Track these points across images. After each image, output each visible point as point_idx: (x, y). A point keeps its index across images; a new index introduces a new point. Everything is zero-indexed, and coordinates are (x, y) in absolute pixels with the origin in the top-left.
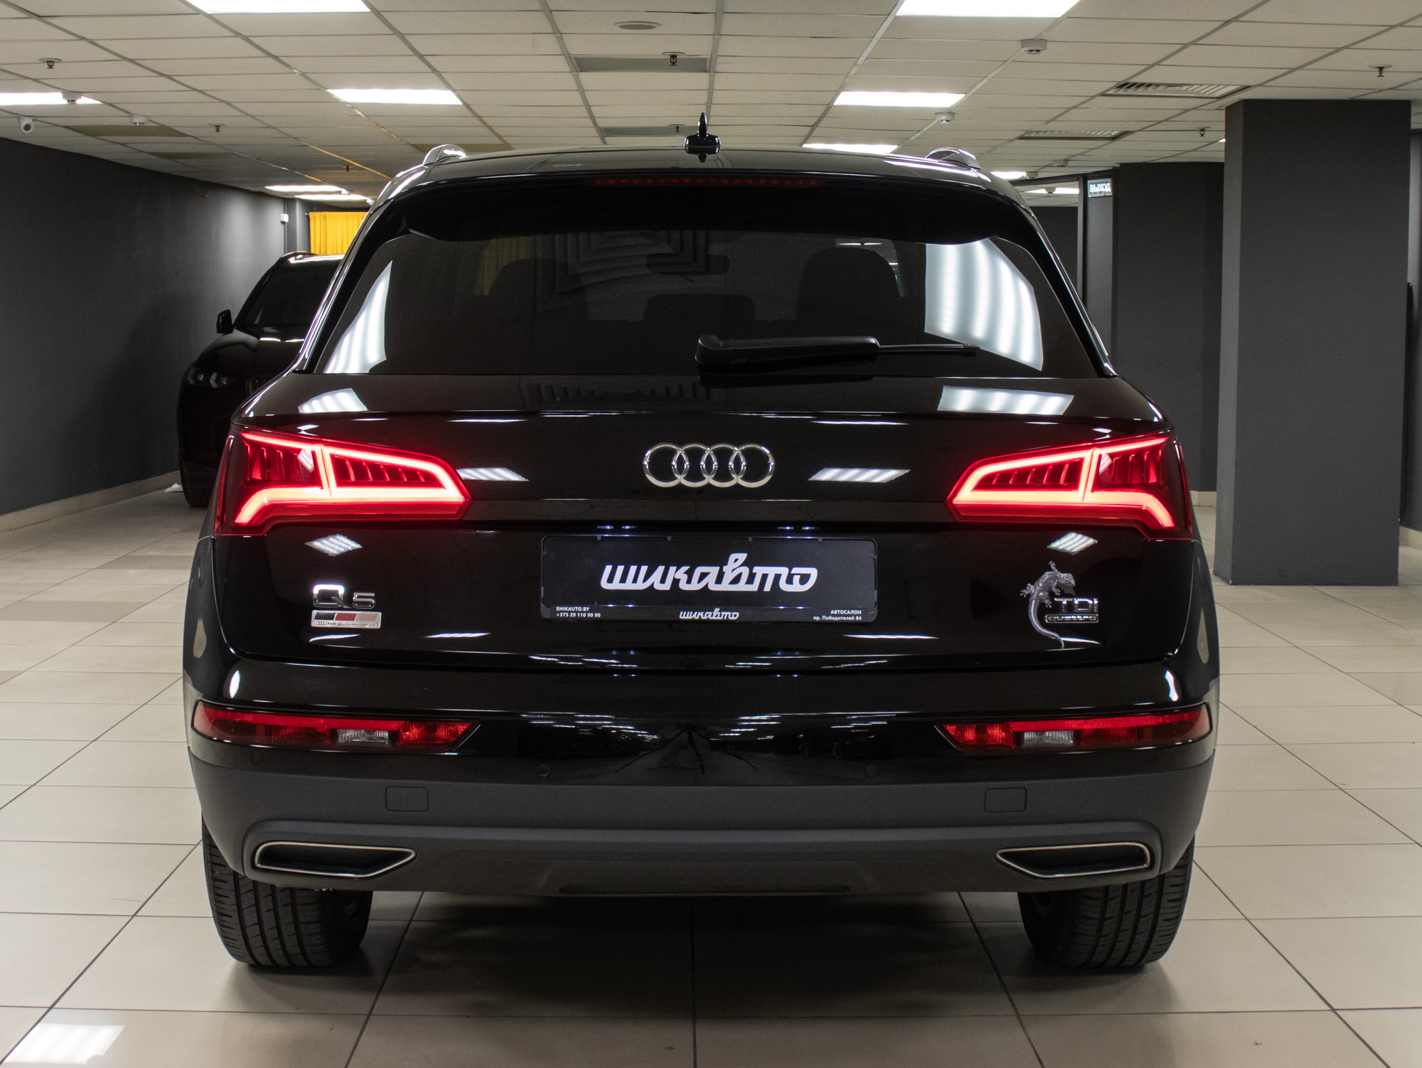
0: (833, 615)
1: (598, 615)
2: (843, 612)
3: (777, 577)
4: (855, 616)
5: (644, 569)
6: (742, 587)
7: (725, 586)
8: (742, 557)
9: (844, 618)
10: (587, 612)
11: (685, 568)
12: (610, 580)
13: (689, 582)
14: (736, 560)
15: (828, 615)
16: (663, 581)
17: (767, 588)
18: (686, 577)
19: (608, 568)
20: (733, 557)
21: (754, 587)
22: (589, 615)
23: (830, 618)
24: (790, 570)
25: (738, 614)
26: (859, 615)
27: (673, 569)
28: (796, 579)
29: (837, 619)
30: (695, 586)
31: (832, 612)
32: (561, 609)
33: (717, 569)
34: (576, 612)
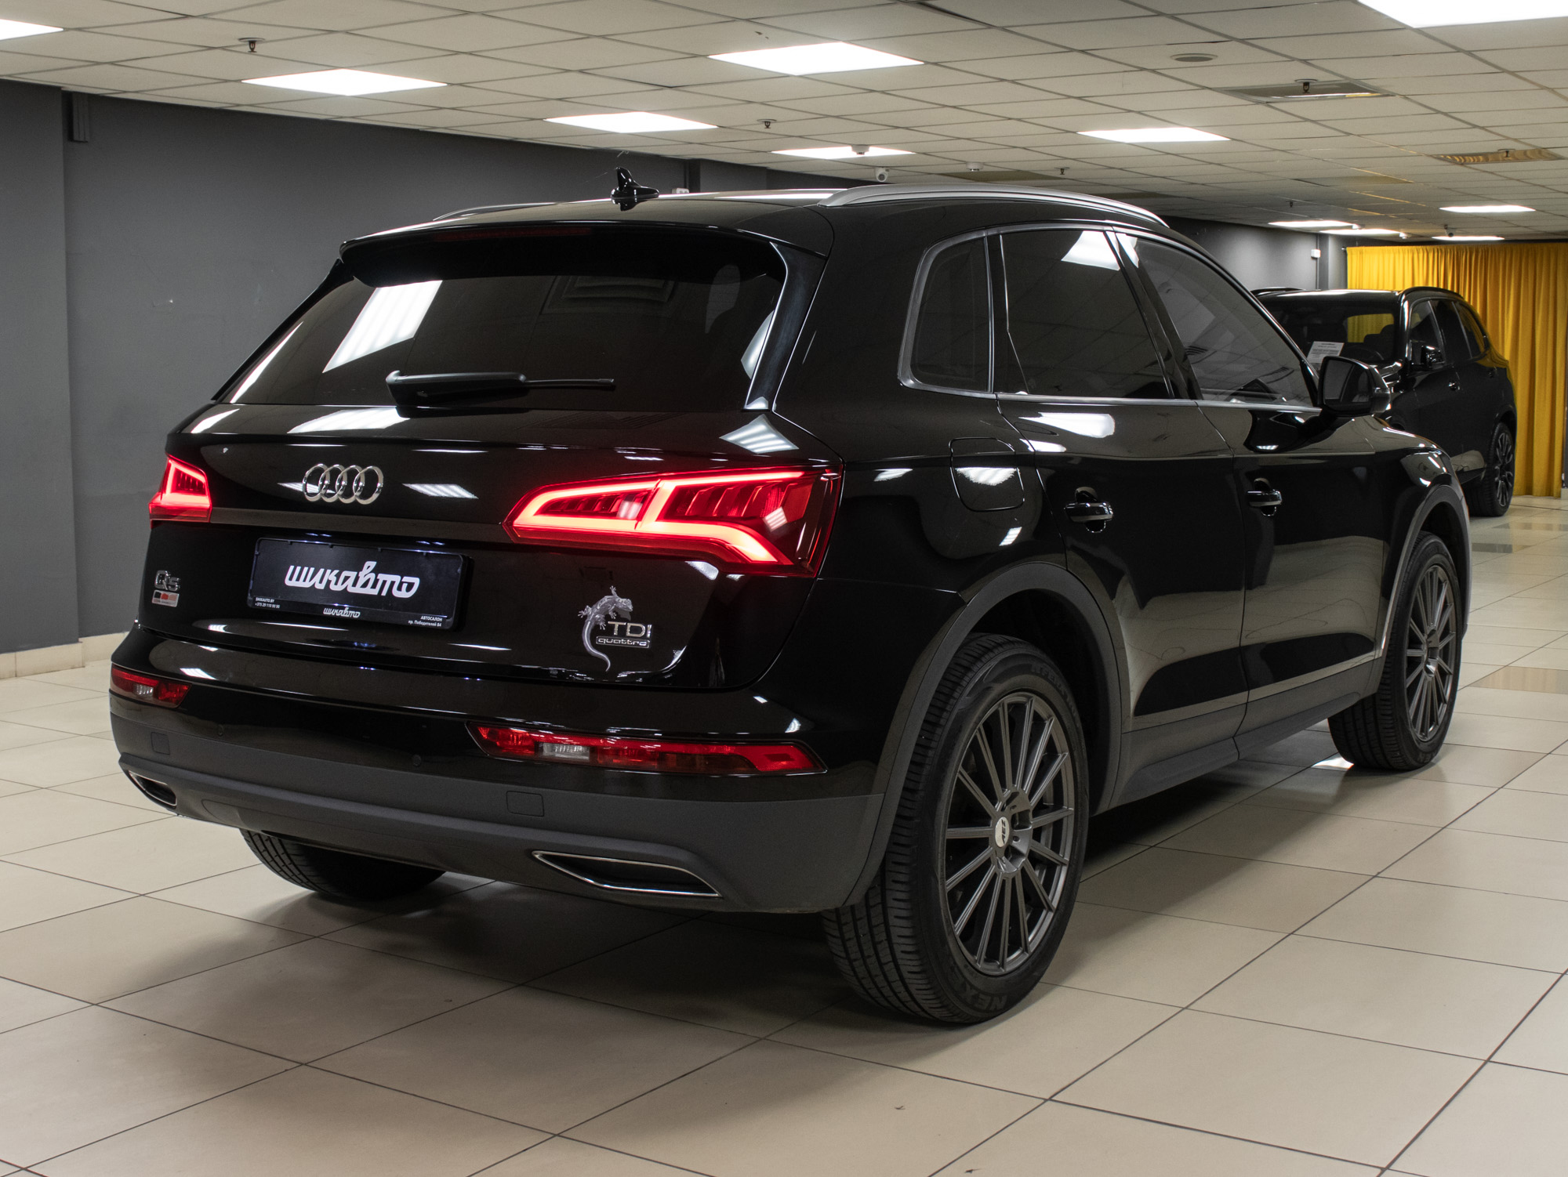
0: (423, 621)
1: (278, 606)
2: (429, 618)
3: (393, 583)
4: (437, 622)
5: (312, 569)
6: (368, 591)
7: (358, 590)
8: (372, 564)
9: (429, 624)
10: (272, 603)
11: (336, 572)
12: (291, 579)
13: (336, 584)
14: (369, 567)
15: (418, 621)
16: (321, 582)
17: (384, 593)
18: (335, 578)
19: (292, 567)
20: (368, 563)
21: (375, 592)
22: (274, 606)
23: (420, 623)
24: (402, 579)
25: (359, 613)
26: (439, 622)
27: (329, 571)
28: (405, 586)
29: (424, 624)
30: (339, 588)
31: (422, 618)
32: (261, 599)
33: (356, 573)
34: (267, 603)
